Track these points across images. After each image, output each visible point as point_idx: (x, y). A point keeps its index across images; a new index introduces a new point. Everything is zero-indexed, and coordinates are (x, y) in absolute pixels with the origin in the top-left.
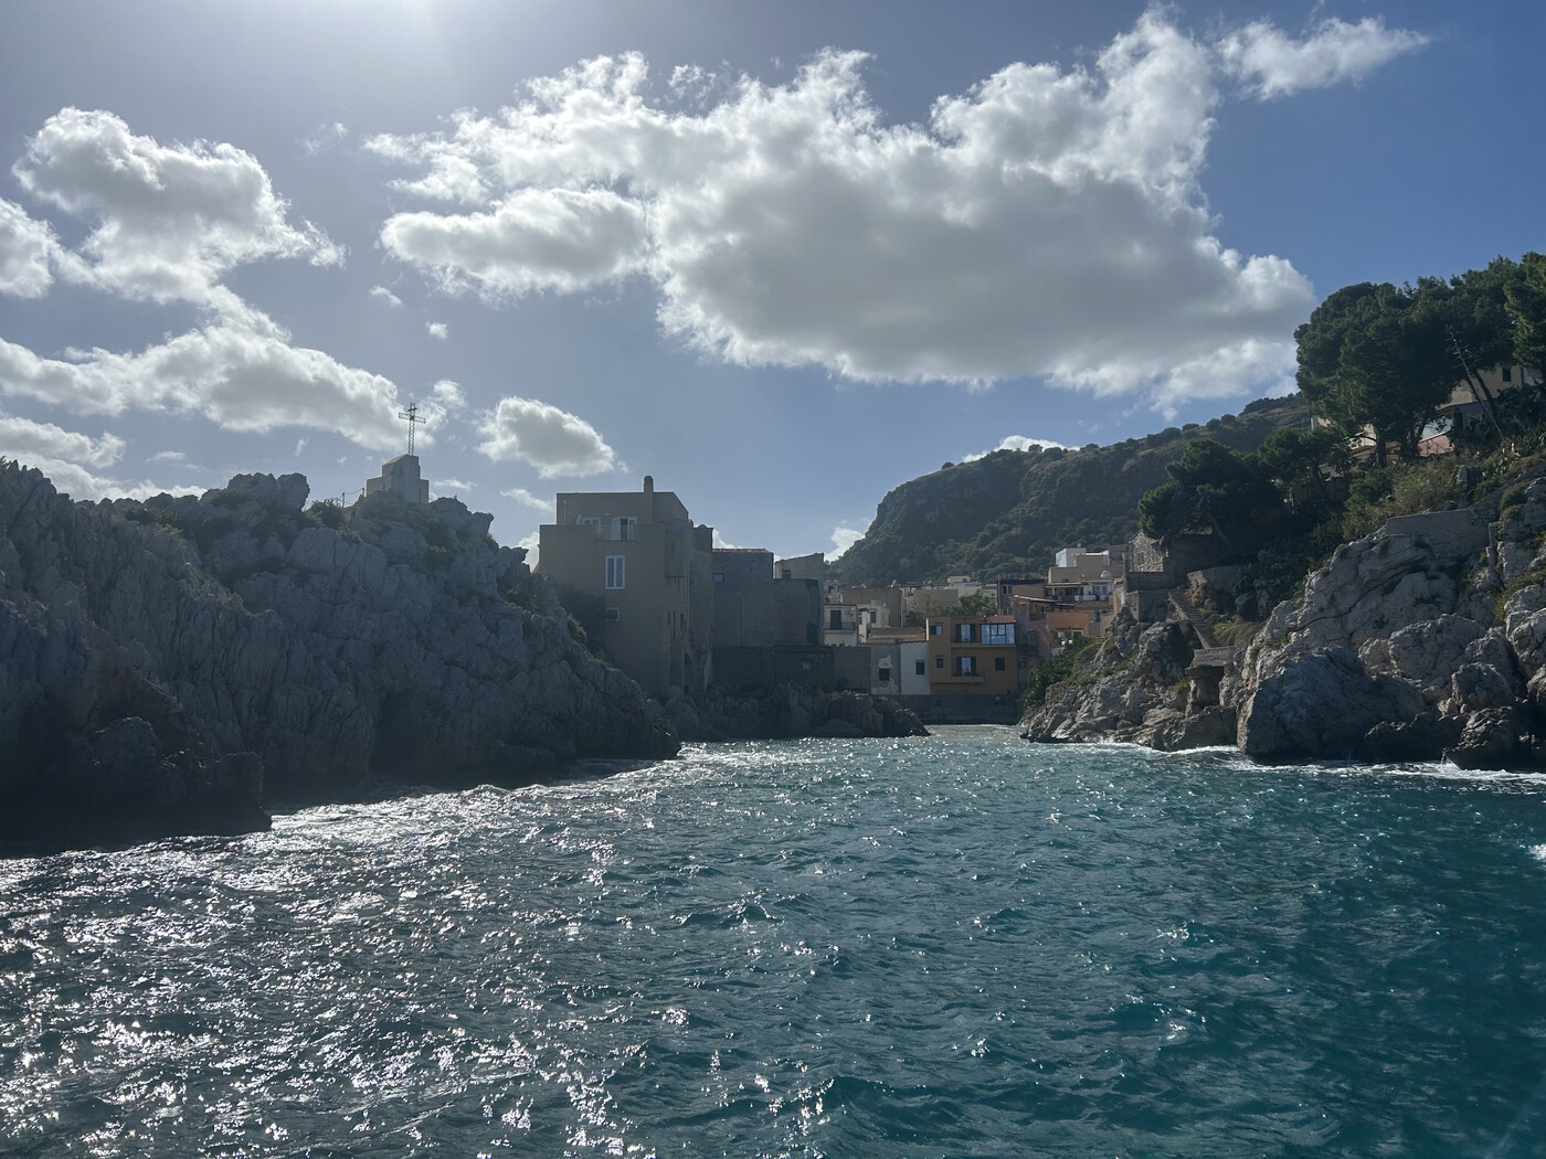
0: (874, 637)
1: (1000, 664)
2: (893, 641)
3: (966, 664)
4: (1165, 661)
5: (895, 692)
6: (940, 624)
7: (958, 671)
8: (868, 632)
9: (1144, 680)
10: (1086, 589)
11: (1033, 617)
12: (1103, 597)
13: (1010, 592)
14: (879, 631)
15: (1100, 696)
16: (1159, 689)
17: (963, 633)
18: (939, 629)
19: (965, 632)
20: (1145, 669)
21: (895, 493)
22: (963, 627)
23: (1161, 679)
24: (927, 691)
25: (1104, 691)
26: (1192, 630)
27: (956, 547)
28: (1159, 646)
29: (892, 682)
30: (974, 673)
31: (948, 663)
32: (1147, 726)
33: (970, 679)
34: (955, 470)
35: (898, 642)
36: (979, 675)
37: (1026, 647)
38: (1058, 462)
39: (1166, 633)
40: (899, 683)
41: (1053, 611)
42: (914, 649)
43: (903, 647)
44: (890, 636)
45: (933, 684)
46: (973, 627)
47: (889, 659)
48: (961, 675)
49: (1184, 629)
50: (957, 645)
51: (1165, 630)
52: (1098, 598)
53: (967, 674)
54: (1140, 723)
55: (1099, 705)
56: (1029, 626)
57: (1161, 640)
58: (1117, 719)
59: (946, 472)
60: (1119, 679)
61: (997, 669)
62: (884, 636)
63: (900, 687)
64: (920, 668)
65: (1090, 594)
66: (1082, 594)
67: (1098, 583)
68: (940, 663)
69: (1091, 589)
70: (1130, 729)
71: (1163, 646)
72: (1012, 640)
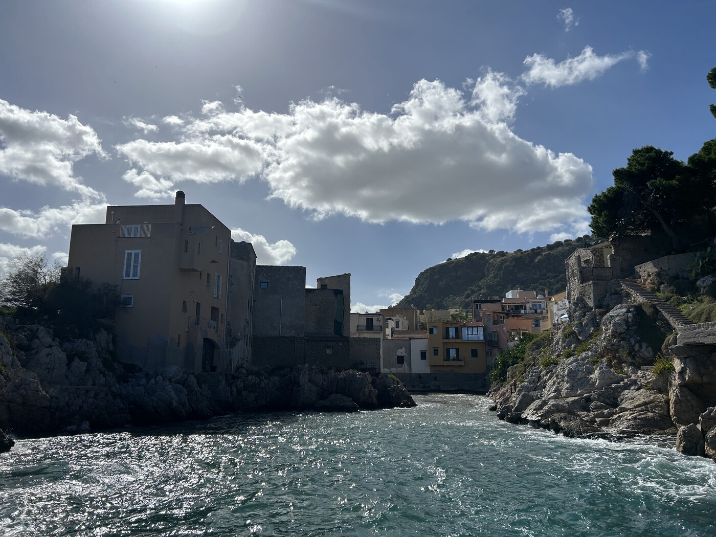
0: (396, 336)
1: (474, 353)
2: (407, 339)
3: (453, 353)
4: (633, 341)
5: (407, 371)
6: (436, 327)
7: (447, 358)
8: (392, 333)
9: (610, 361)
10: (528, 306)
11: (495, 323)
12: (539, 311)
13: (480, 308)
14: (399, 333)
15: (568, 375)
16: (628, 369)
17: (451, 334)
18: (435, 330)
19: (452, 332)
20: (612, 350)
21: (424, 272)
22: (450, 329)
23: (630, 360)
24: (427, 370)
25: (570, 371)
26: (657, 312)
27: (454, 299)
28: (625, 327)
29: (405, 364)
30: (457, 358)
31: (441, 352)
32: (625, 410)
33: (455, 363)
34: (453, 262)
35: (410, 339)
36: (461, 360)
37: (491, 342)
38: (504, 258)
39: (630, 315)
40: (410, 365)
41: (508, 318)
42: (419, 344)
43: (412, 341)
44: (405, 336)
45: (432, 366)
46: (457, 329)
47: (403, 349)
48: (449, 360)
49: (648, 311)
50: (446, 341)
51: (628, 311)
52: (536, 312)
53: (454, 360)
54: (616, 405)
55: (566, 385)
56: (493, 328)
57: (626, 321)
58: (588, 400)
59: (449, 263)
60: (583, 359)
61: (472, 356)
62: (402, 336)
63: (411, 368)
64: (423, 355)
65: (530, 309)
66: (525, 309)
67: (536, 302)
68: (436, 352)
69: (531, 306)
70: (606, 411)
71: (628, 326)
72: (482, 338)
